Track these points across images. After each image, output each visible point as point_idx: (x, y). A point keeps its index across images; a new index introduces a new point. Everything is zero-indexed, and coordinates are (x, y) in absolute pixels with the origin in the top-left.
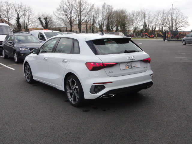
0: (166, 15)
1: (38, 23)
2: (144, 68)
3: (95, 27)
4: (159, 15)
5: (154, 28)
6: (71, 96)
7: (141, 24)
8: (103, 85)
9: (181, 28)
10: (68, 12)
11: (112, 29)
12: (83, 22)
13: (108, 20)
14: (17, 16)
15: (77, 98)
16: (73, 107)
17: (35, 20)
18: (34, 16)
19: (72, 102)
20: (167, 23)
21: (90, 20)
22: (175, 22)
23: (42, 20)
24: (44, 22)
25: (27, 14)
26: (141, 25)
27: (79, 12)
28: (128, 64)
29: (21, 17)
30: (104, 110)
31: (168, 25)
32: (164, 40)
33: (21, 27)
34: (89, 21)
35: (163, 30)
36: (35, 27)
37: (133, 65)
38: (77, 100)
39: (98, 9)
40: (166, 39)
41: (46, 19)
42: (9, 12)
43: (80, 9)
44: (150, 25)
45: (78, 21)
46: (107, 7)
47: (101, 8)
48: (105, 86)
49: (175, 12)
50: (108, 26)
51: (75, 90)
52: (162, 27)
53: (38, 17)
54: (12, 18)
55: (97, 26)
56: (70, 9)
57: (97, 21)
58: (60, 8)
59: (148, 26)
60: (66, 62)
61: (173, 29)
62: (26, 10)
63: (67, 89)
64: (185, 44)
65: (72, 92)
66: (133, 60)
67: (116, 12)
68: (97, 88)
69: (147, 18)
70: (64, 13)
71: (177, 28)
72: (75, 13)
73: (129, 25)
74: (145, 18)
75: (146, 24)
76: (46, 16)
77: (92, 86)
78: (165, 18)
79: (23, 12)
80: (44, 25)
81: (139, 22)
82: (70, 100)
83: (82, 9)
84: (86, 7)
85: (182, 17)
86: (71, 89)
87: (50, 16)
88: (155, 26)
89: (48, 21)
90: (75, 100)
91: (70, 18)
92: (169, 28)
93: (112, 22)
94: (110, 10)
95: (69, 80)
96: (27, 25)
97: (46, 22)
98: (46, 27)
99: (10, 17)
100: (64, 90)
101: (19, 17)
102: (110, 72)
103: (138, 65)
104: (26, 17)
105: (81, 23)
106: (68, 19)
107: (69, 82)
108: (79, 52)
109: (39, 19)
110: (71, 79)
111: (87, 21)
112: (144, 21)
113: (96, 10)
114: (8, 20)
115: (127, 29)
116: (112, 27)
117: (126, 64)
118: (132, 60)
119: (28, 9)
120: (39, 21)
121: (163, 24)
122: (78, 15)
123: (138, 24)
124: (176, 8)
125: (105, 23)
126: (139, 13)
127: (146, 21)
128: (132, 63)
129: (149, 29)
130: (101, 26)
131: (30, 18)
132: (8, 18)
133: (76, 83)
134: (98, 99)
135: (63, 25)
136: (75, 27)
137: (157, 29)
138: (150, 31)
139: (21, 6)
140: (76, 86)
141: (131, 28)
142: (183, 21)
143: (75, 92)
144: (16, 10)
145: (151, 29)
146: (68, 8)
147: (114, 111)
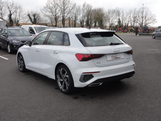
0: (137, 13)
1: (28, 19)
2: (128, 59)
3: (76, 23)
4: (131, 13)
5: (127, 24)
6: (62, 84)
7: (116, 20)
8: (92, 75)
9: (150, 25)
10: (54, 10)
11: (91, 24)
12: (66, 18)
13: (88, 17)
14: (9, 13)
15: (68, 86)
16: (63, 94)
17: (25, 17)
18: (24, 13)
19: (63, 89)
20: (138, 20)
21: (73, 16)
22: (145, 19)
23: (31, 16)
24: (33, 18)
25: (18, 11)
26: (116, 22)
27: (63, 10)
28: (113, 56)
29: (13, 14)
30: (92, 98)
31: (139, 22)
32: (136, 35)
33: (12, 22)
34: (71, 17)
35: (135, 26)
36: (25, 22)
37: (118, 56)
38: (67, 88)
39: (79, 8)
40: (138, 34)
41: (34, 15)
42: (2, 9)
43: (64, 7)
44: (123, 21)
45: (62, 18)
46: (87, 6)
47: (82, 7)
48: (93, 75)
49: (145, 11)
50: (87, 22)
51: (65, 79)
52: (134, 23)
53: (28, 14)
54: (5, 14)
55: (78, 22)
56: (55, 7)
57: (79, 18)
58: (46, 6)
59: (122, 22)
60: (57, 53)
61: (143, 25)
62: (17, 8)
63: (57, 78)
64: (155, 38)
65: (62, 80)
66: (119, 52)
67: (95, 10)
68: (86, 77)
69: (121, 15)
70: (50, 10)
71: (146, 24)
72: (59, 11)
73: (106, 22)
74: (119, 15)
75: (120, 21)
76: (34, 13)
77: (82, 75)
78: (136, 16)
79: (15, 10)
80: (33, 20)
81: (114, 19)
82: (61, 88)
83: (65, 8)
84: (69, 6)
85: (151, 15)
86: (61, 78)
87: (38, 13)
88: (127, 23)
89: (36, 17)
90: (65, 88)
91: (55, 15)
92: (140, 24)
93: (91, 19)
94: (90, 8)
95: (60, 70)
96: (18, 21)
97: (35, 18)
98: (35, 22)
99: (3, 13)
100: (54, 79)
101: (11, 14)
102: (98, 63)
103: (122, 56)
104: (17, 14)
105: (64, 19)
106: (54, 16)
107: (59, 71)
108: (69, 44)
109: (29, 15)
110: (62, 69)
111: (69, 18)
112: (118, 18)
113: (78, 9)
114: (2, 16)
115: (104, 25)
116: (91, 23)
117: (112, 55)
118: (117, 52)
119: (19, 7)
120: (29, 17)
121: (134, 21)
122: (62, 13)
123: (113, 20)
124: (146, 7)
125: (86, 19)
126: (114, 11)
127: (120, 18)
128: (117, 54)
129: (122, 25)
130: (82, 22)
131: (21, 14)
132: (2, 15)
133: (66, 72)
134: (87, 87)
135: (49, 21)
136: (60, 23)
137: (129, 25)
138: (123, 27)
139: (13, 4)
140: (67, 75)
141: (107, 24)
142: (152, 18)
143: (65, 80)
144: (8, 8)
145: (124, 25)
146: (53, 7)
147: (101, 99)
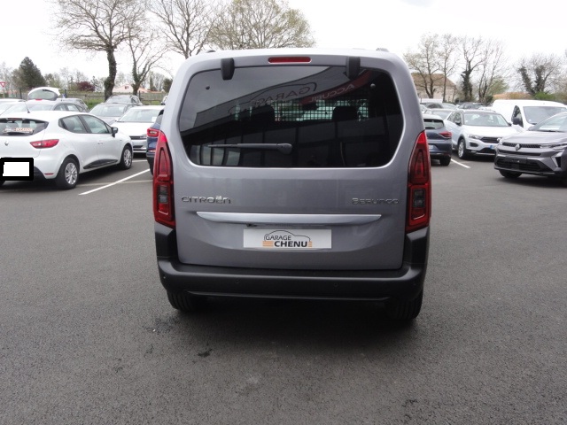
1: (518, 82)
17: (509, 75)
23: (528, 73)
24: (533, 77)
25: (491, 60)
29: (475, 69)
33: (471, 90)
42: (449, 58)
53: (520, 67)
54: (454, 71)
62: (489, 52)
76: (540, 64)
79: (483, 56)
80: (534, 85)
89: (543, 77)
96: (486, 87)
97: (540, 77)
99: (449, 68)
104: (487, 67)
109: (523, 71)
114: (445, 75)
119: (495, 48)
120: (521, 77)
131: (497, 69)
132: (445, 72)
139: (479, 41)
144: (465, 53)
